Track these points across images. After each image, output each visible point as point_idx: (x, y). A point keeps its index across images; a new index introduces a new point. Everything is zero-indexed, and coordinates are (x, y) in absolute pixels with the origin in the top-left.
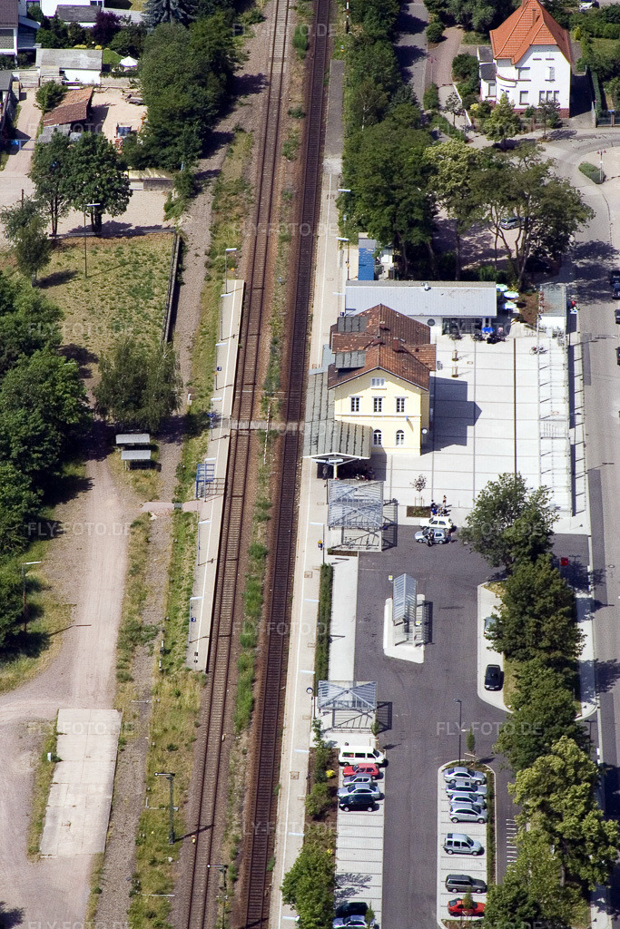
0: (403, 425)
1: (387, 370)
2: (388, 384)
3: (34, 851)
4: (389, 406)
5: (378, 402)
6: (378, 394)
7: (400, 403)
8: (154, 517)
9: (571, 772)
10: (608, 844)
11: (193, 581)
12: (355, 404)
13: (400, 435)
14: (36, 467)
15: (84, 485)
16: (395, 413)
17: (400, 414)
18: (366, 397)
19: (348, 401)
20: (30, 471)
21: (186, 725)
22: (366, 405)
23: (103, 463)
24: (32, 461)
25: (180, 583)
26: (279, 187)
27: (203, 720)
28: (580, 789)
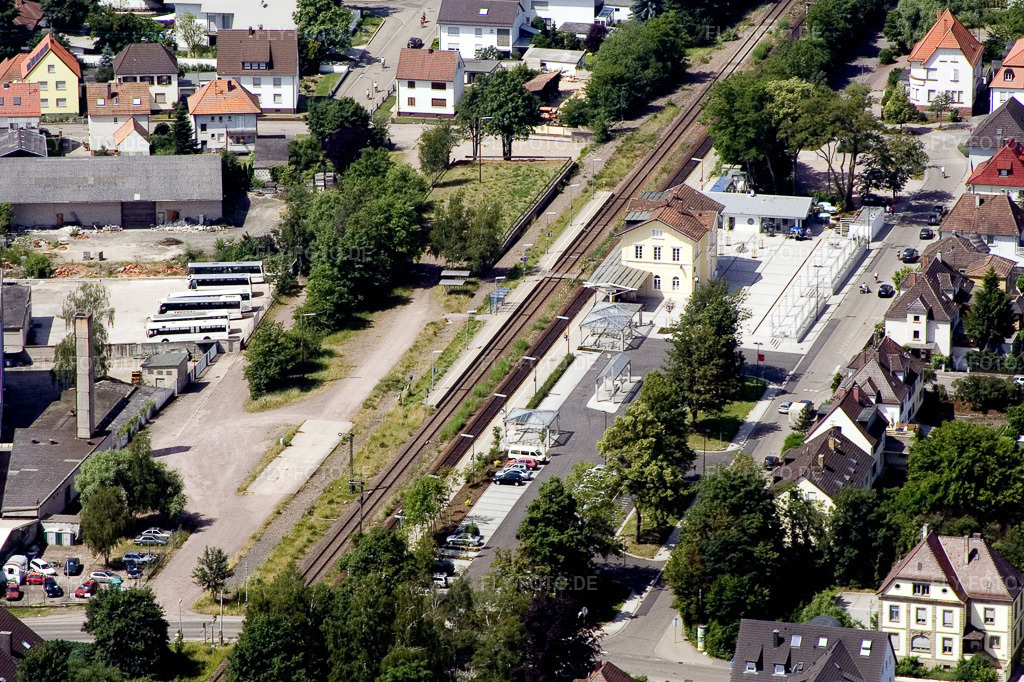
0: (678, 273)
1: (665, 222)
2: (665, 235)
3: (242, 490)
4: (667, 254)
5: (657, 251)
6: (658, 244)
7: (676, 252)
8: (450, 322)
9: (640, 427)
10: (666, 488)
11: (457, 357)
12: (639, 251)
13: (675, 282)
14: (357, 274)
15: (405, 301)
16: (671, 261)
17: (676, 262)
18: (648, 245)
19: (632, 249)
20: (352, 278)
21: (403, 435)
22: (648, 253)
23: (428, 291)
24: (355, 270)
25: (447, 360)
26: (683, 139)
27: (416, 433)
28: (645, 442)
